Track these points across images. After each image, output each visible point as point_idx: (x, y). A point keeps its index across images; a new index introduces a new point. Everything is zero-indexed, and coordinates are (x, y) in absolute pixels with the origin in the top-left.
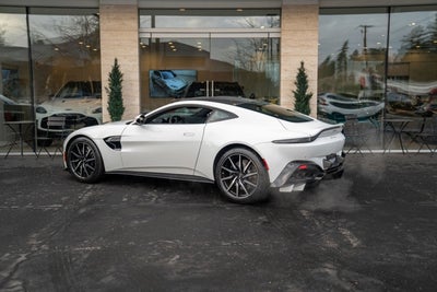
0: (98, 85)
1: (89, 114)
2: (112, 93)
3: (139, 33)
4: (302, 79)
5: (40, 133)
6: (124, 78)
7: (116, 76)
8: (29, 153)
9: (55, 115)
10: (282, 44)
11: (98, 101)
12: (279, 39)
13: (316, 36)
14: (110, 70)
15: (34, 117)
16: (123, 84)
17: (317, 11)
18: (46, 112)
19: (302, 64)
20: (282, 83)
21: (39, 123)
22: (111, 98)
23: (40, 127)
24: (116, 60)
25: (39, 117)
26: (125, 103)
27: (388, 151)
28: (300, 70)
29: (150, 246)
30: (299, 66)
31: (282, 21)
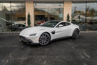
0: (25, 18)
1: (23, 24)
2: (28, 20)
3: (34, 7)
4: (68, 17)
5: (13, 28)
6: (31, 16)
7: (29, 16)
8: (11, 32)
9: (16, 24)
10: (64, 9)
11: (25, 21)
12: (63, 8)
14: (28, 15)
15: (12, 25)
16: (30, 18)
17: (71, 2)
18: (14, 24)
19: (68, 13)
20: (64, 18)
23: (13, 27)
24: (29, 13)
25: (13, 25)
26: (31, 22)
27: (86, 32)
28: (68, 15)
29: (38, 58)
30: (68, 14)
31: (64, 4)
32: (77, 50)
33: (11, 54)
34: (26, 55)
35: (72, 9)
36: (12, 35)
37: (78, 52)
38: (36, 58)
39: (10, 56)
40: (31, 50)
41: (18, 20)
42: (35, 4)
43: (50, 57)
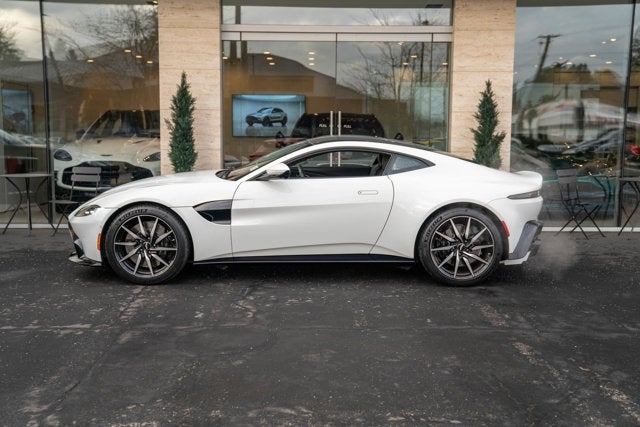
0: (153, 118)
1: (139, 163)
2: (176, 130)
3: (222, 32)
4: (487, 111)
5: (61, 192)
6: (197, 104)
7: (184, 102)
8: (41, 225)
9: (85, 165)
10: (456, 53)
11: (153, 142)
12: (449, 45)
13: (511, 39)
14: (175, 91)
15: (49, 167)
16: (194, 115)
18: (70, 158)
19: (489, 84)
20: (453, 116)
21: (60, 177)
22: (175, 138)
23: (60, 183)
24: (184, 76)
25: (60, 166)
26: (198, 147)
27: (627, 229)
28: (485, 95)
29: (251, 420)
30: (484, 89)
31: (457, 15)
32: (558, 368)
33: (36, 391)
34: (153, 400)
35: (517, 46)
36: (47, 247)
37: (563, 382)
38: (233, 419)
39: (27, 409)
40: (192, 360)
41: (99, 131)
42: (234, 8)
43: (345, 415)
